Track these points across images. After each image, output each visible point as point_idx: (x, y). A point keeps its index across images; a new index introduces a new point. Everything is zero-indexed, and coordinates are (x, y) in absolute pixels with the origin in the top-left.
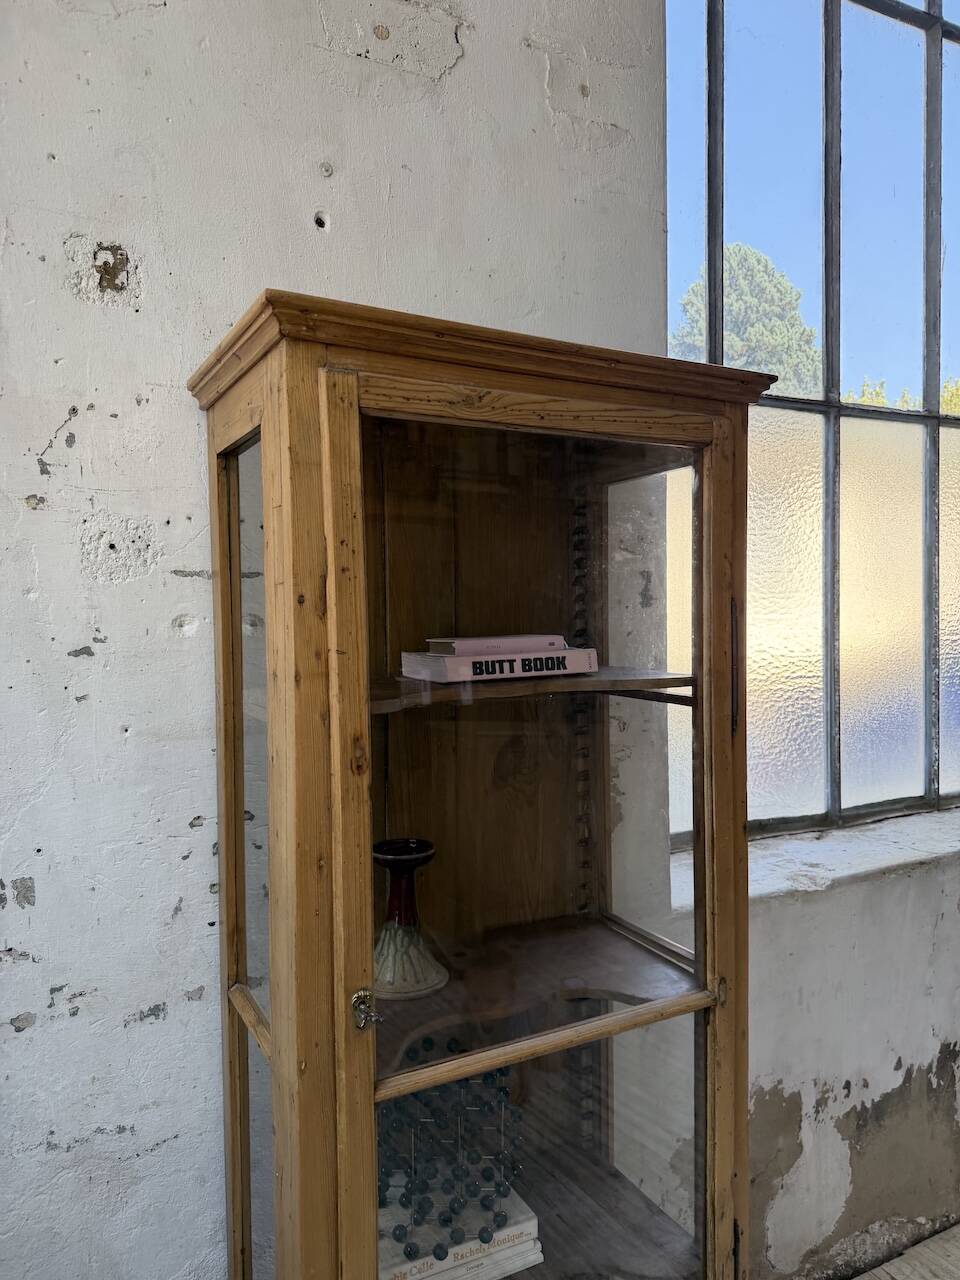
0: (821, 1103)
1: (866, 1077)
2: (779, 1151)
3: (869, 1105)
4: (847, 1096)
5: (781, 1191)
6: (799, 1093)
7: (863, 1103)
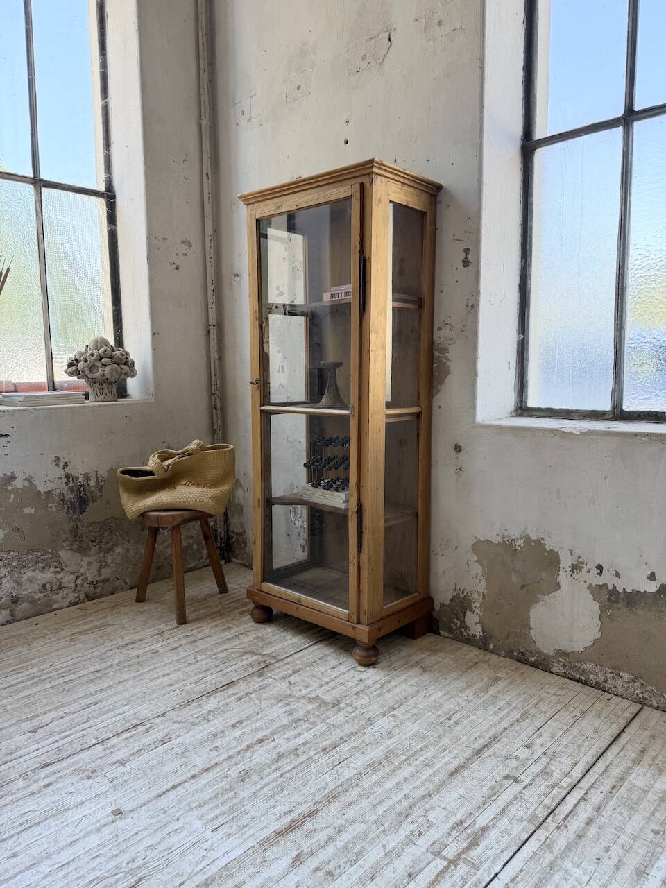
0: (575, 568)
1: (618, 570)
2: (542, 579)
3: (621, 592)
4: (600, 574)
5: (541, 602)
6: (558, 552)
7: (614, 587)
